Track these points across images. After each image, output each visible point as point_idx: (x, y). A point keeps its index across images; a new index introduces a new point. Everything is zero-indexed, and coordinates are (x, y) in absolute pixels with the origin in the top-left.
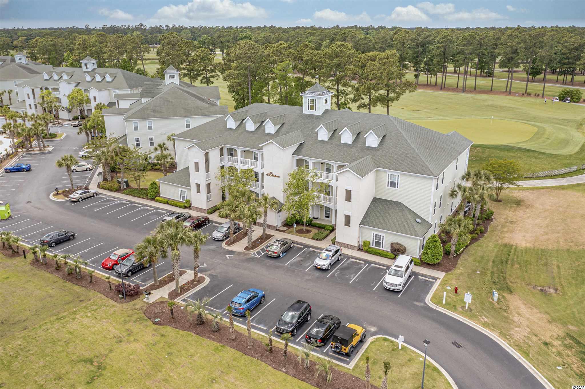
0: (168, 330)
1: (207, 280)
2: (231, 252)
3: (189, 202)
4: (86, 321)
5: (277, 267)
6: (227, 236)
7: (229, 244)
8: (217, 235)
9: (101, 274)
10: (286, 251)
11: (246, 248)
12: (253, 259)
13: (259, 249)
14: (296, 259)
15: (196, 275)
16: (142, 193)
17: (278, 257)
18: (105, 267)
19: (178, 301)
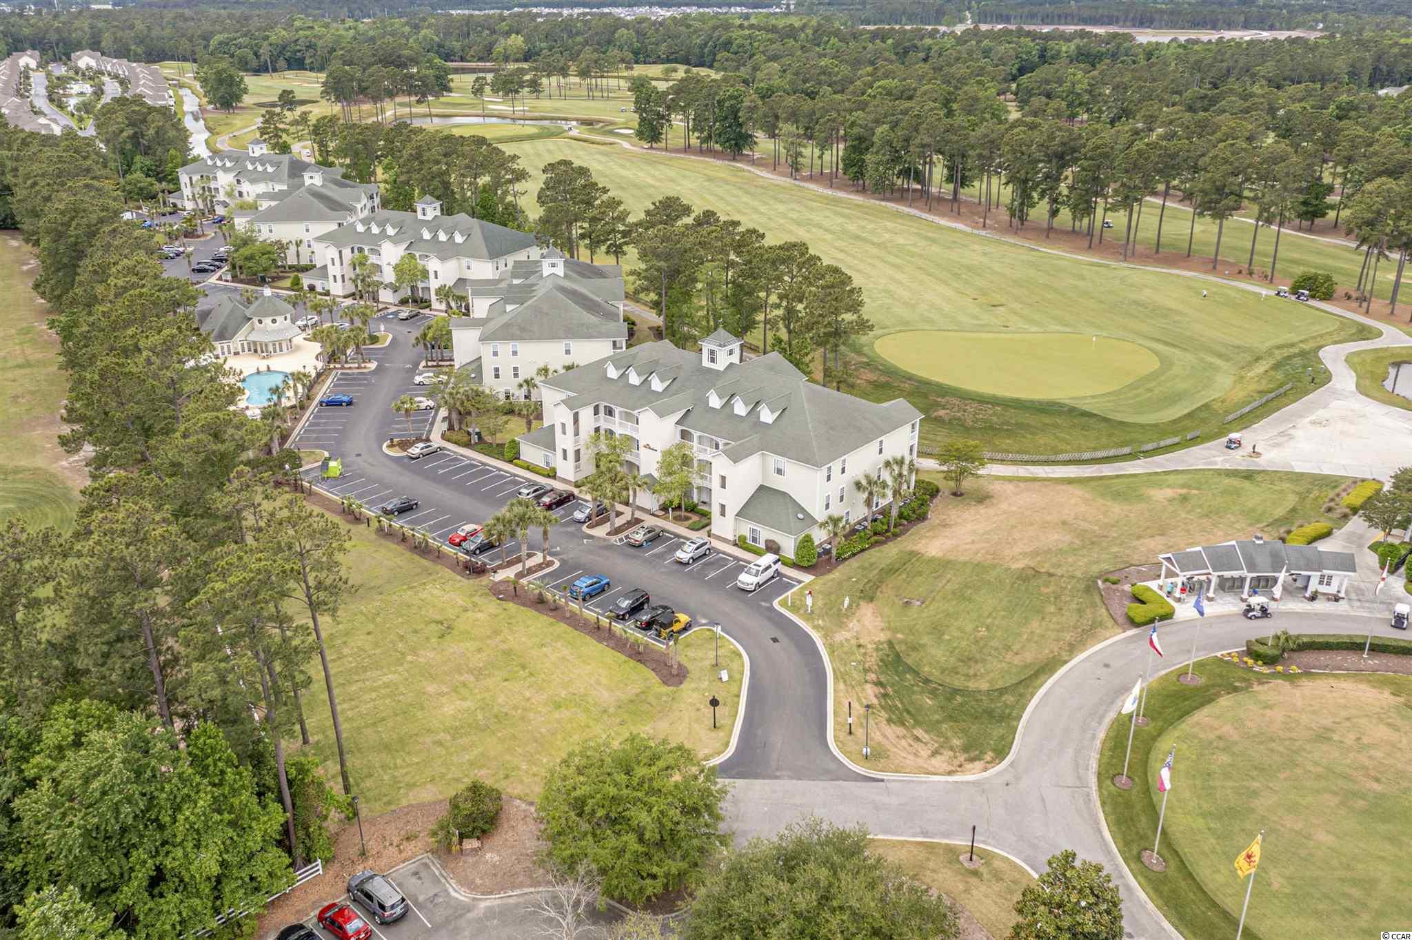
0: (511, 606)
1: (557, 564)
2: (591, 537)
3: (554, 470)
4: (435, 592)
5: (635, 557)
6: (589, 518)
7: (589, 527)
8: (579, 515)
9: (448, 549)
10: (651, 540)
11: (608, 534)
12: (611, 547)
13: (622, 535)
14: (660, 549)
15: (544, 557)
16: (498, 451)
17: (641, 546)
18: (452, 542)
19: (524, 581)
